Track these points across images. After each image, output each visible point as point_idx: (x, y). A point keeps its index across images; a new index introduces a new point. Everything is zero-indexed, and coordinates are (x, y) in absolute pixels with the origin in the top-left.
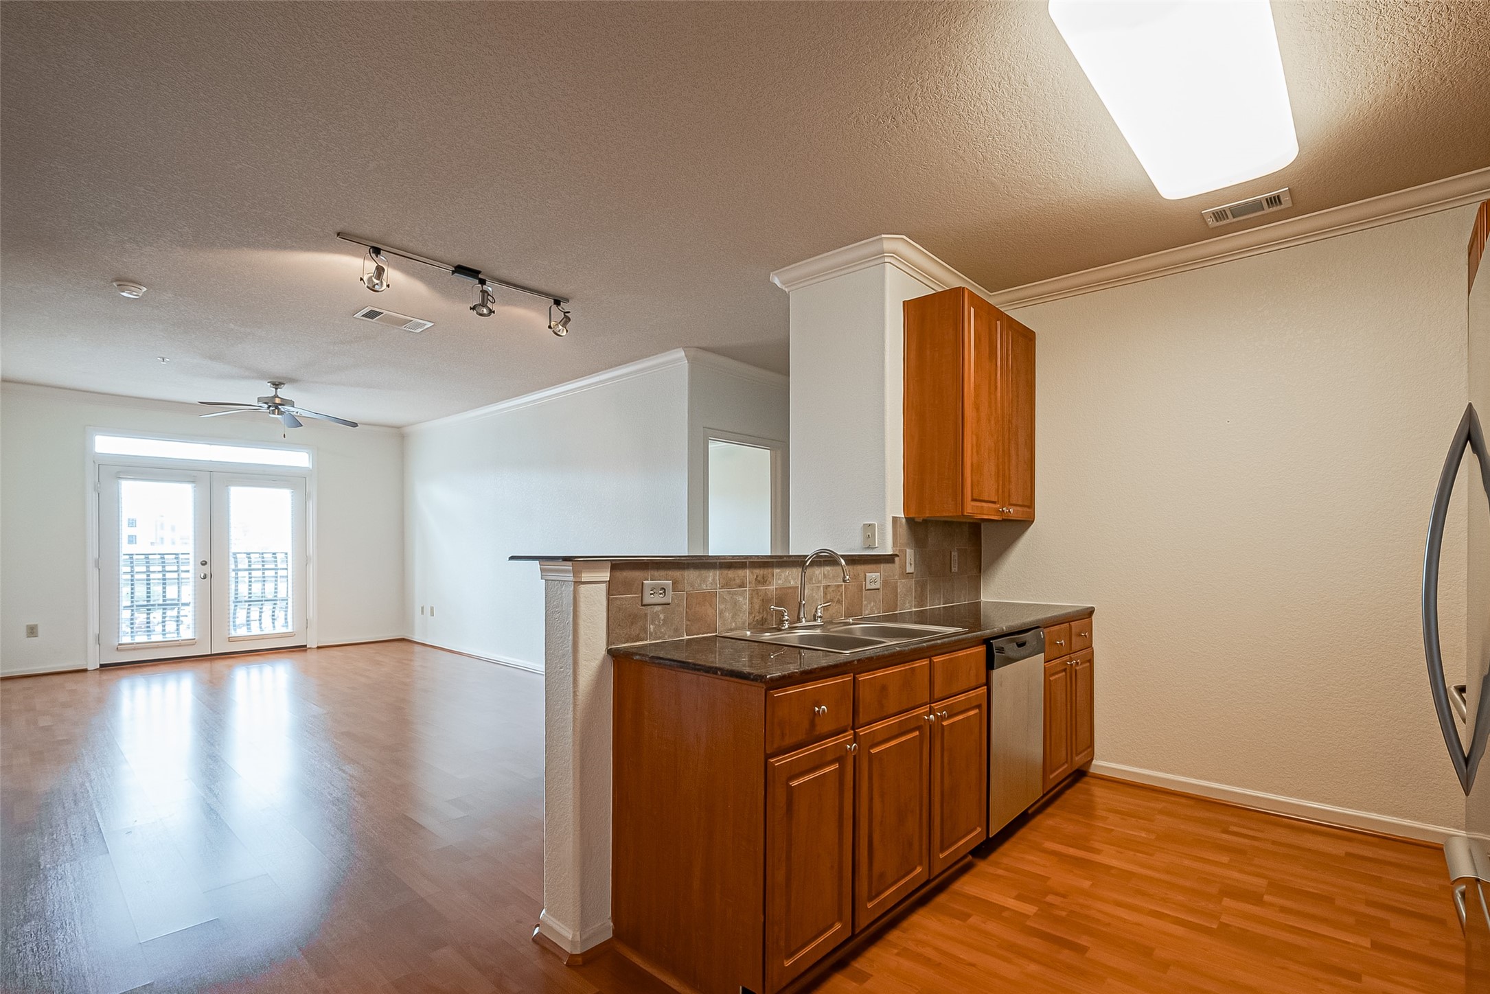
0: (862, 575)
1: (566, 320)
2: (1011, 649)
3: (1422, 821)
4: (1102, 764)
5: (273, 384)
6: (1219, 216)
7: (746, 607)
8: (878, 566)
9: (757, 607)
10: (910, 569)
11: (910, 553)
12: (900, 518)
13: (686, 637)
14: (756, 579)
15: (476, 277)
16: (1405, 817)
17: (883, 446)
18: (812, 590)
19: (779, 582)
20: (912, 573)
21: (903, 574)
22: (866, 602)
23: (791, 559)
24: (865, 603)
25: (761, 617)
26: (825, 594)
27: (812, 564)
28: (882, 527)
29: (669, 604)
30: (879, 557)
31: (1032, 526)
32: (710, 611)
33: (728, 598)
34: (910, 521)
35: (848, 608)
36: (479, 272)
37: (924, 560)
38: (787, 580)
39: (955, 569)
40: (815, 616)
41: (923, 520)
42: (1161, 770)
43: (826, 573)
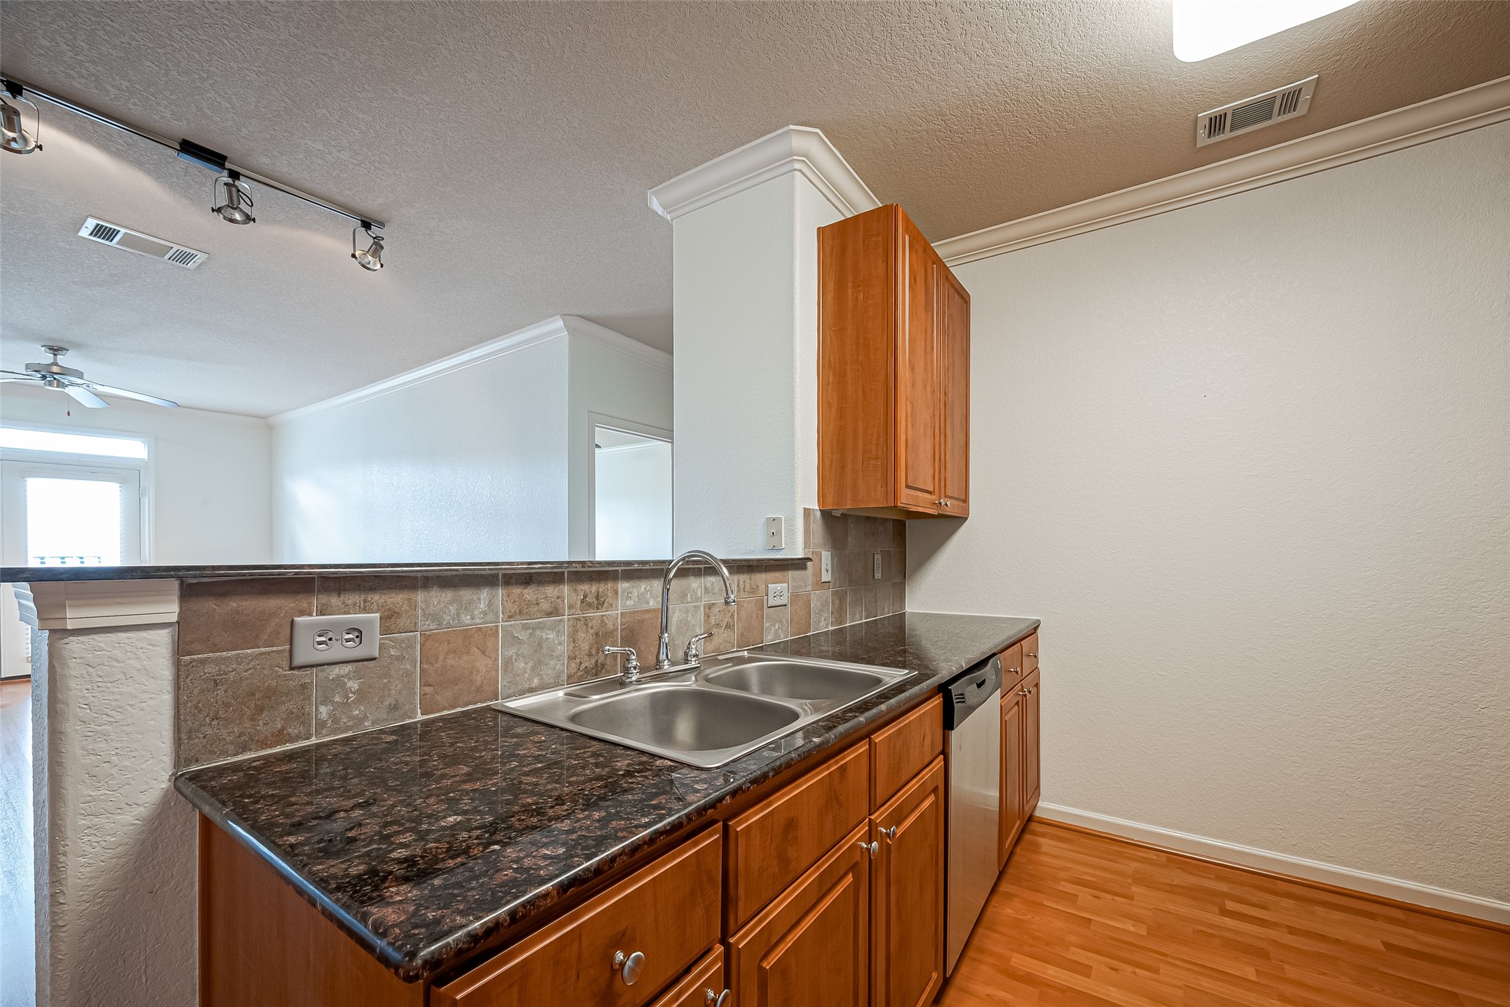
0: (762, 587)
1: (377, 247)
2: (971, 692)
3: (1454, 889)
4: (1049, 806)
5: (50, 349)
6: (1216, 124)
7: (563, 649)
8: (785, 573)
9: (585, 647)
10: (826, 577)
11: (826, 556)
12: (813, 509)
13: (420, 717)
14: (582, 601)
15: (222, 166)
16: (1431, 883)
17: (793, 413)
18: (687, 611)
19: (628, 603)
20: (829, 582)
21: (817, 583)
22: (768, 625)
23: (647, 567)
24: (766, 625)
25: (593, 661)
26: (707, 616)
27: (682, 573)
28: (791, 521)
29: (374, 659)
30: (784, 563)
31: (966, 523)
32: (482, 664)
33: (523, 636)
34: (826, 514)
35: (742, 634)
36: (224, 158)
37: (843, 565)
38: (641, 597)
39: (878, 575)
40: (686, 654)
41: (842, 514)
42: (1120, 816)
43: (708, 585)
